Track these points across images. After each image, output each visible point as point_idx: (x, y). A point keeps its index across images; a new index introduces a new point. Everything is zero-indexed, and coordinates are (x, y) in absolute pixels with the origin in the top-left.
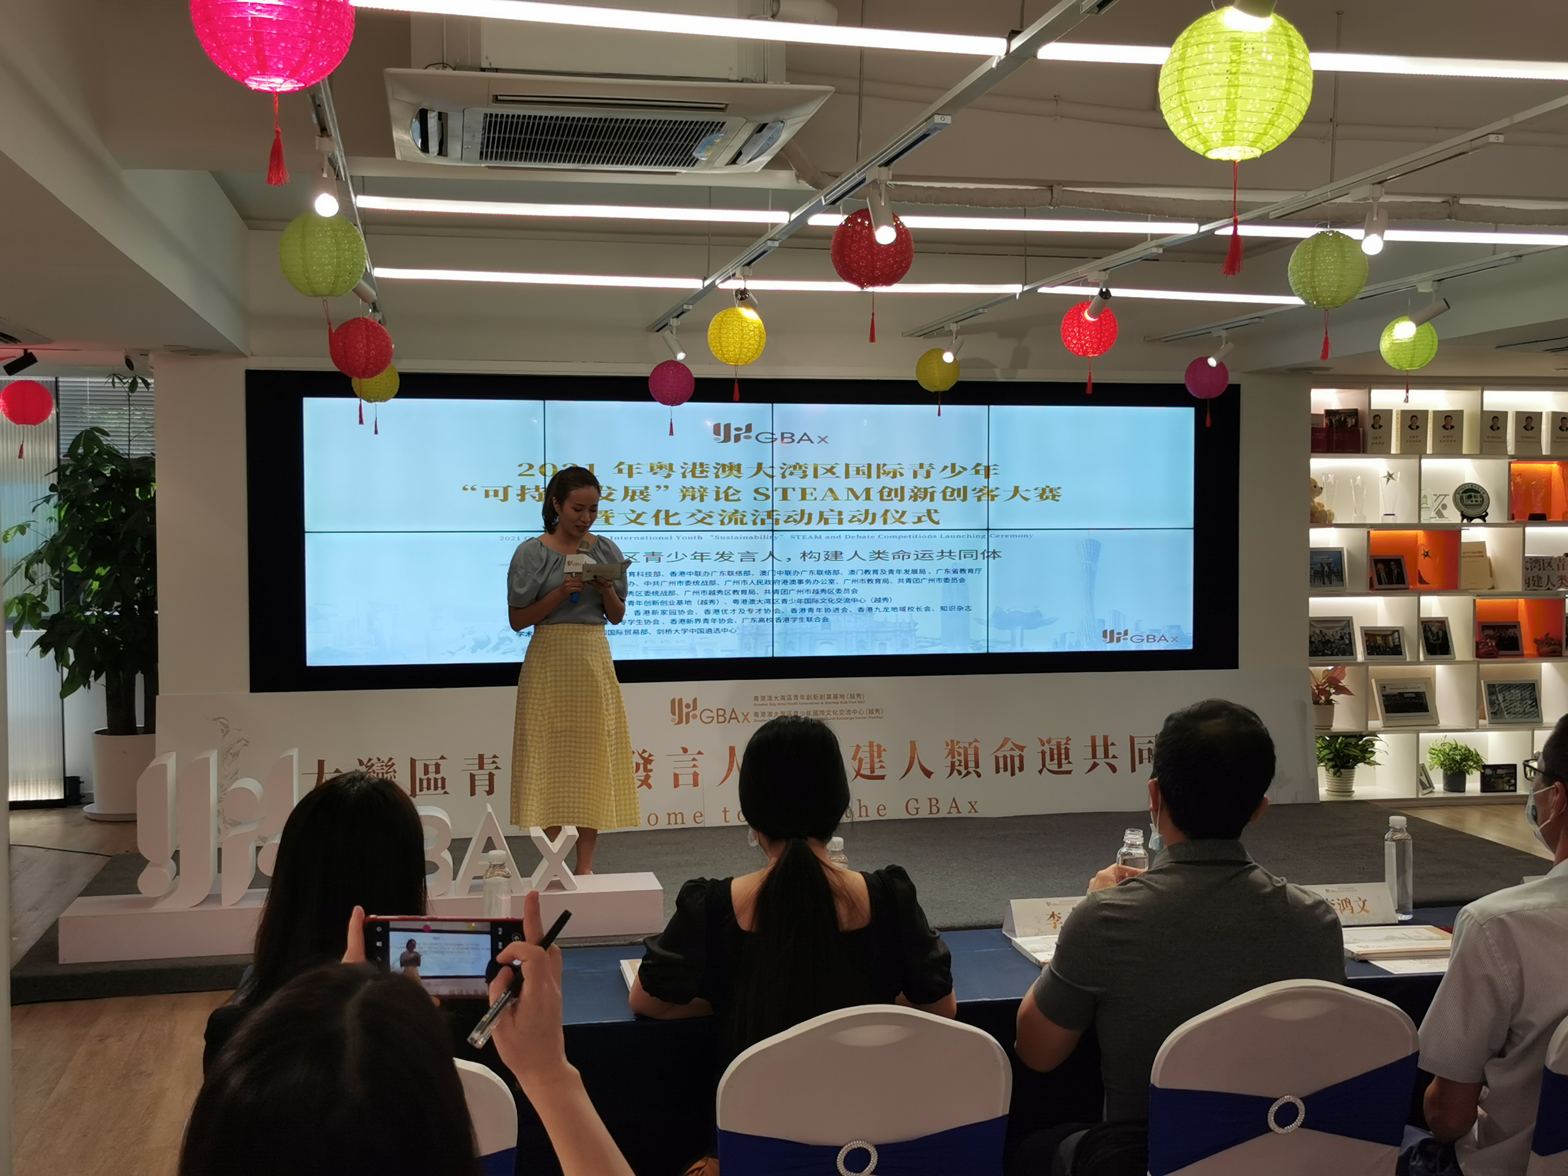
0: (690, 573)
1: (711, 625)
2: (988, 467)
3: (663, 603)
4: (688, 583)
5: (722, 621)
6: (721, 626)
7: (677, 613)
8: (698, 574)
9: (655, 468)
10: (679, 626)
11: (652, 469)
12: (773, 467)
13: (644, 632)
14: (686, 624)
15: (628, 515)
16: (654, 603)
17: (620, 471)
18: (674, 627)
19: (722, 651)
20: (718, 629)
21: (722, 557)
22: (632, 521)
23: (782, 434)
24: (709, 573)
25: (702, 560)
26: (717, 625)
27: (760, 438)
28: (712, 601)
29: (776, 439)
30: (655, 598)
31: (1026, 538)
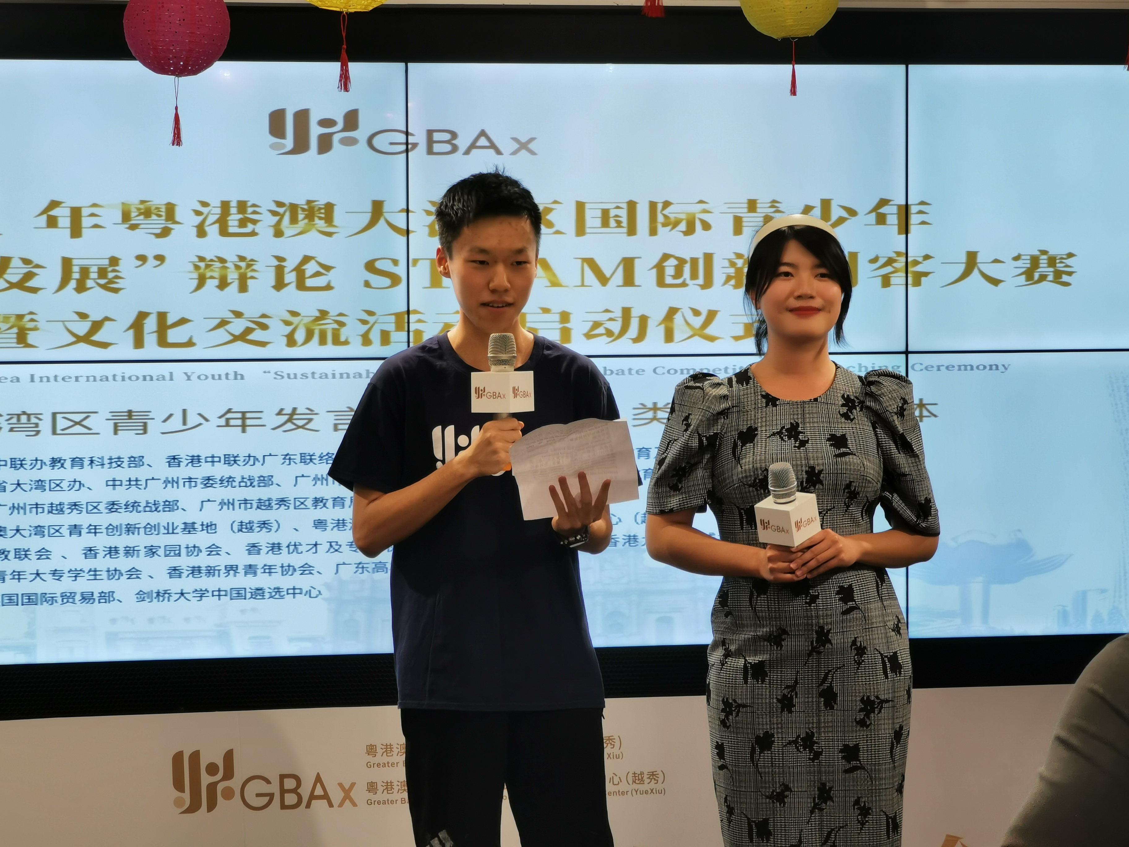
0: (213, 460)
1: (262, 580)
2: (907, 206)
3: (151, 529)
4: (208, 482)
5: (287, 570)
6: (286, 582)
7: (184, 551)
8: (231, 460)
9: (133, 215)
10: (189, 584)
11: (126, 217)
12: (408, 211)
13: (106, 597)
14: (204, 578)
15: (70, 325)
16: (130, 529)
17: (52, 222)
18: (175, 585)
19: (291, 640)
20: (278, 590)
21: (290, 420)
22: (79, 339)
23: (430, 133)
24: (256, 459)
25: (244, 427)
26: (277, 580)
27: (377, 142)
28: (264, 524)
29: (415, 145)
30: (132, 518)
31: (994, 372)
